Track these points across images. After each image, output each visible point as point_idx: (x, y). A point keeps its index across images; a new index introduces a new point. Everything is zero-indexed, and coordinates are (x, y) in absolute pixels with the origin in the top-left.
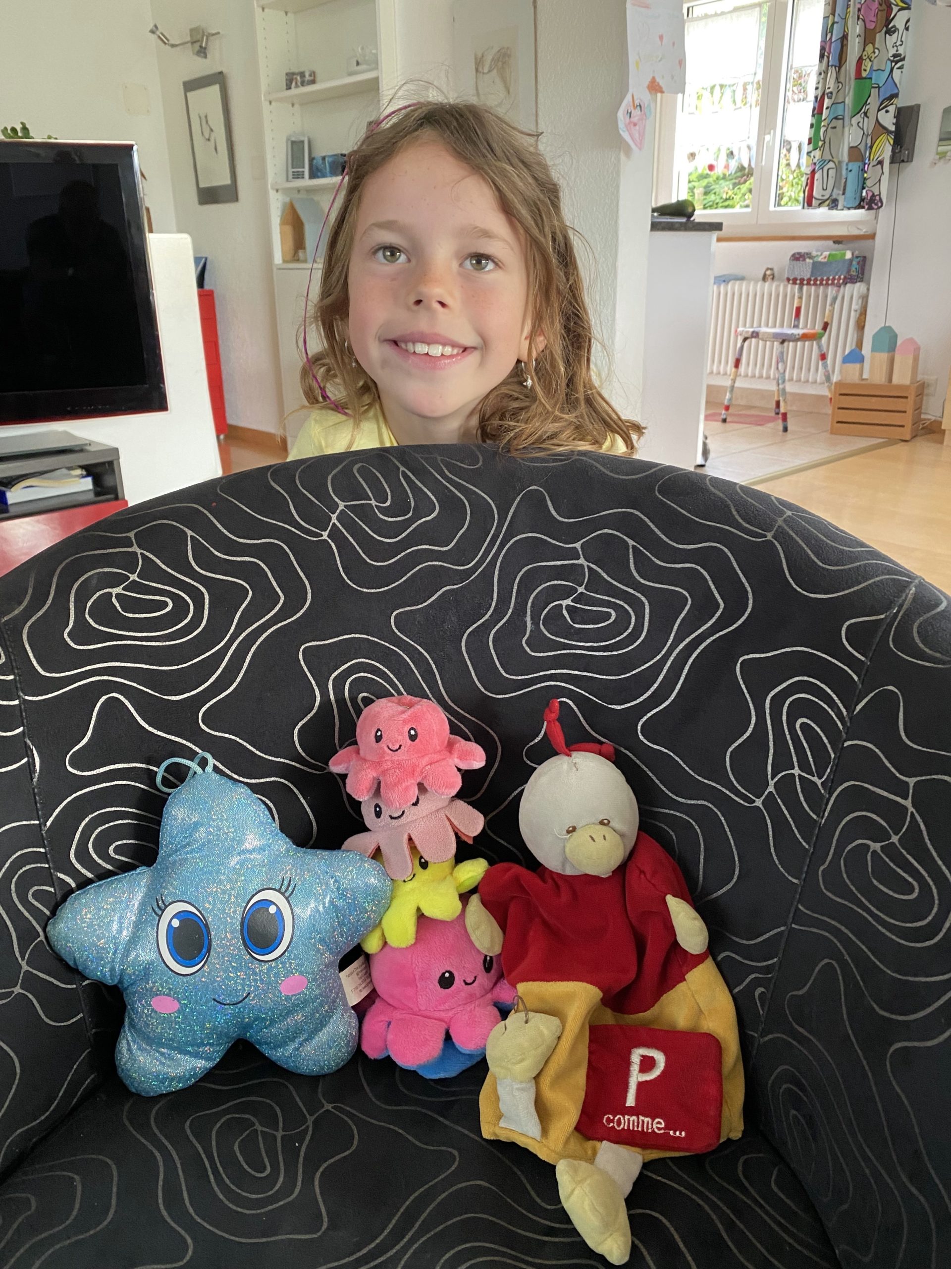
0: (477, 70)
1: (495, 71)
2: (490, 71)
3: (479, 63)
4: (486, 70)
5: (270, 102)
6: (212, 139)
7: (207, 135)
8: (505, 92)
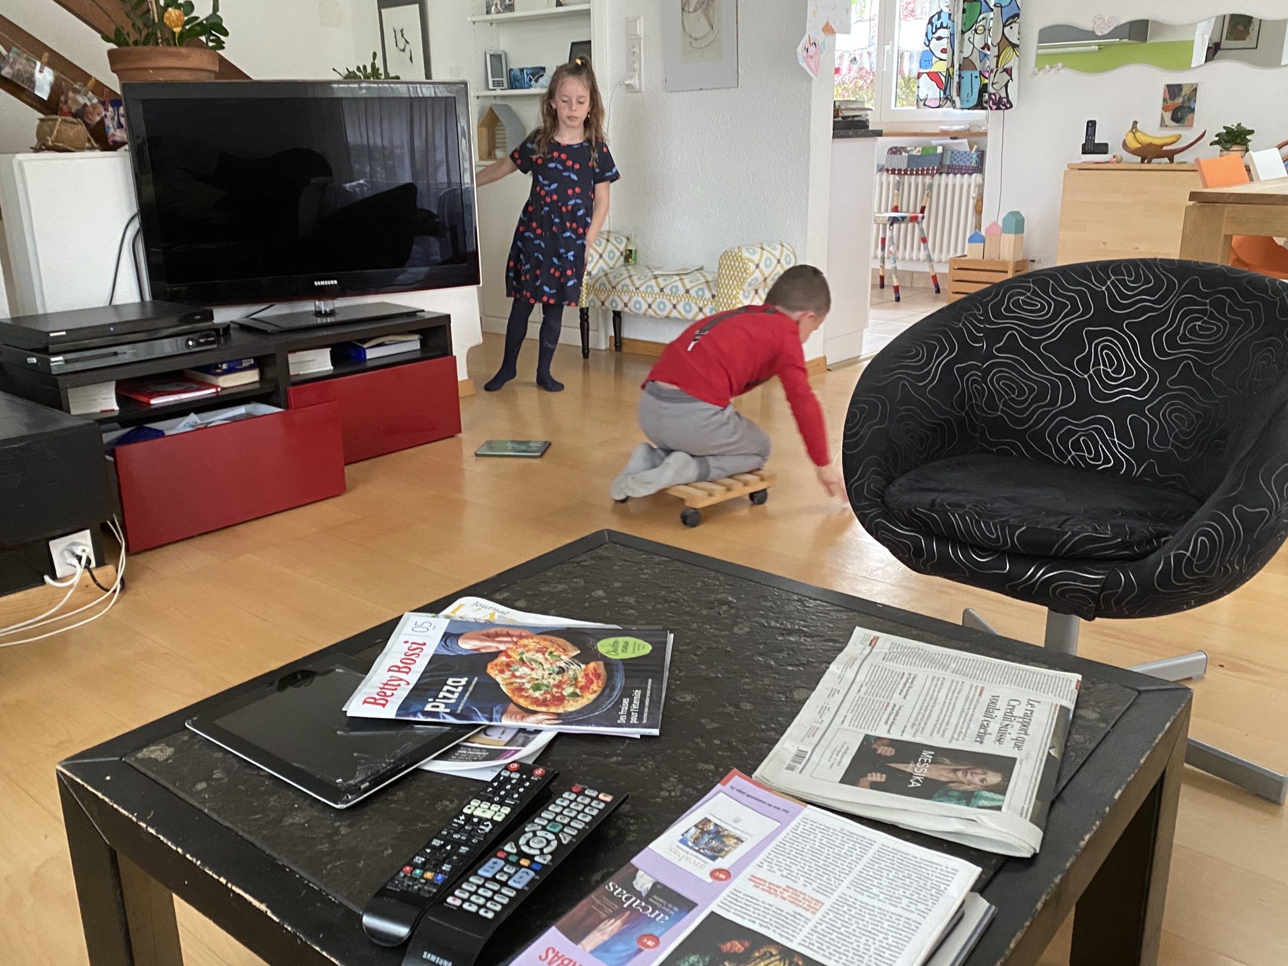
0: (683, 9)
1: (699, 12)
2: (695, 11)
4: (691, 9)
5: (474, 23)
6: (407, 50)
7: (401, 46)
8: (708, 28)
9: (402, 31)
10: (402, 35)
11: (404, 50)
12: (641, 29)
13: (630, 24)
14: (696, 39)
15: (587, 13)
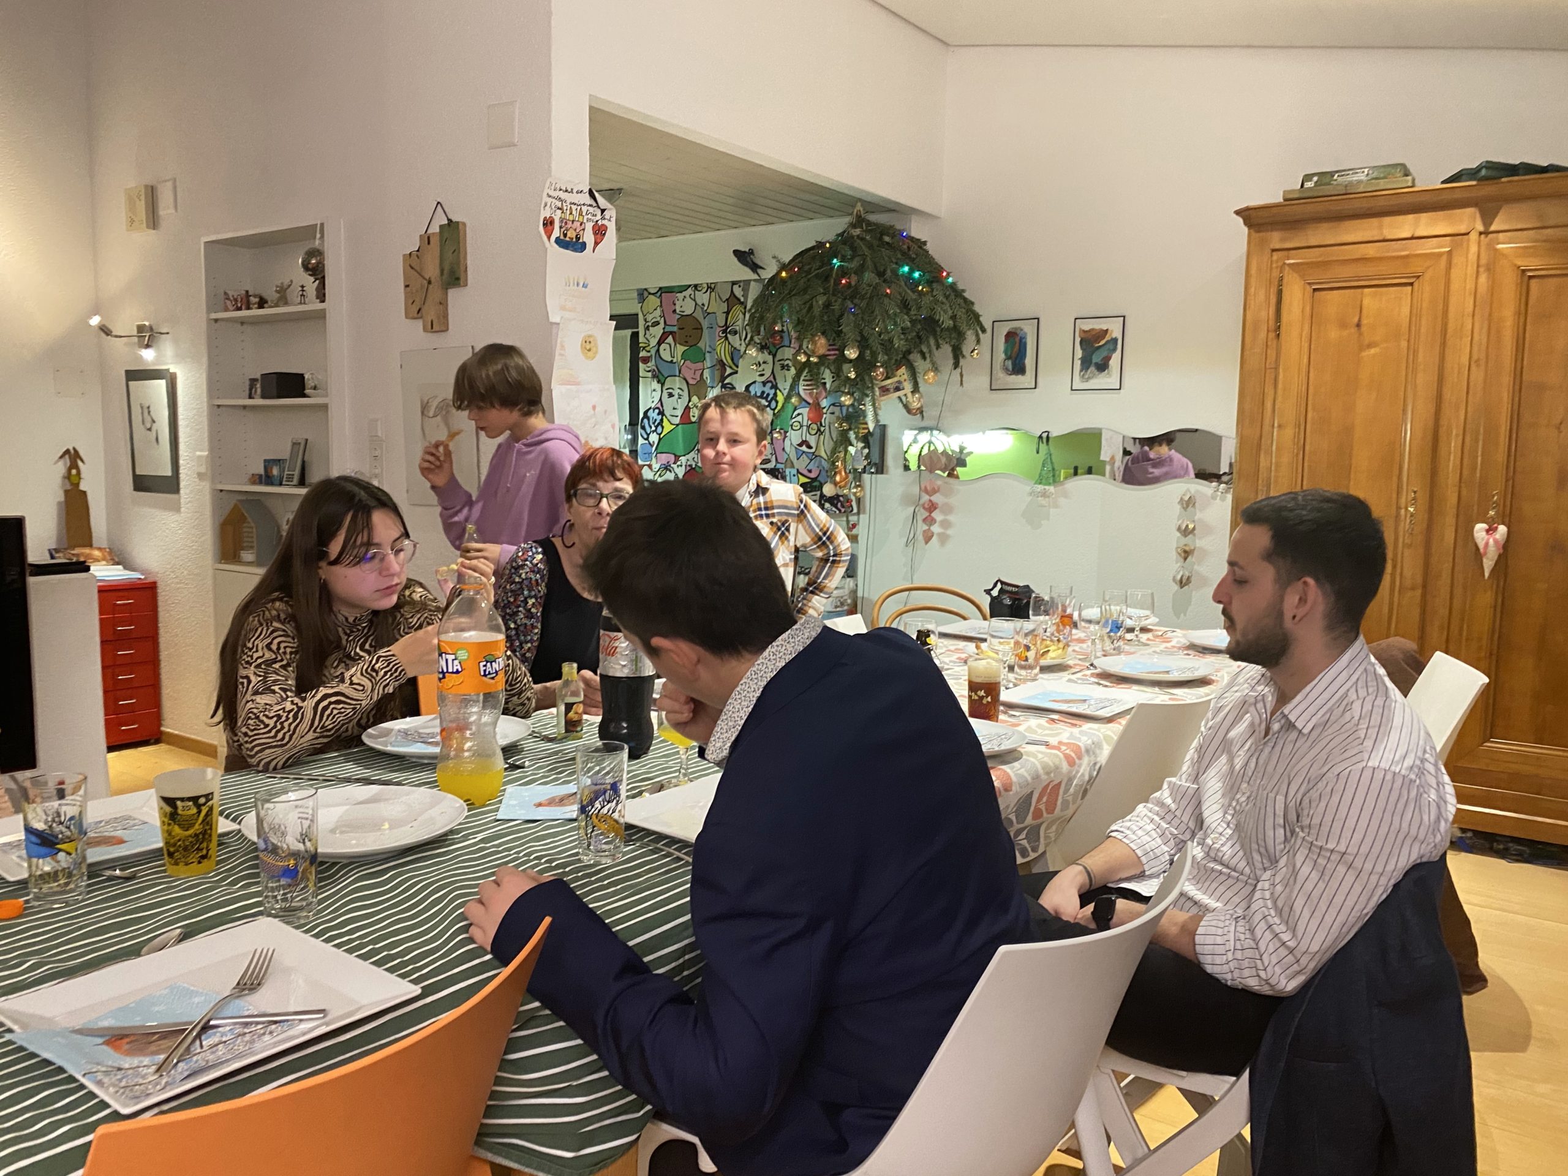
0: (423, 413)
1: (439, 418)
2: (435, 416)
3: (424, 408)
4: (431, 414)
5: (219, 406)
6: (154, 432)
7: (148, 426)
9: (149, 407)
10: (149, 412)
11: (150, 429)
15: (325, 408)
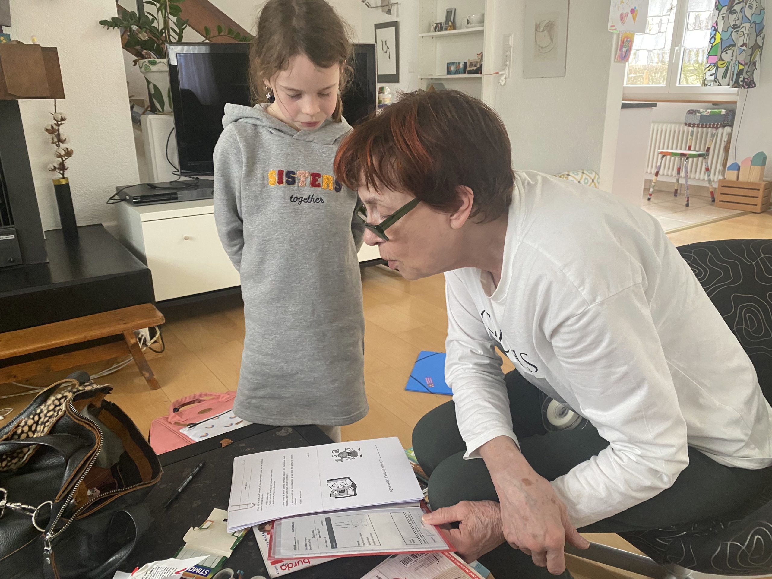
0: (536, 30)
1: (546, 31)
2: (543, 31)
3: (537, 27)
4: (541, 30)
5: (422, 37)
6: (388, 52)
8: (550, 41)
9: (386, 42)
11: (386, 52)
12: (511, 42)
13: (506, 38)
14: (542, 48)
15: (481, 32)
